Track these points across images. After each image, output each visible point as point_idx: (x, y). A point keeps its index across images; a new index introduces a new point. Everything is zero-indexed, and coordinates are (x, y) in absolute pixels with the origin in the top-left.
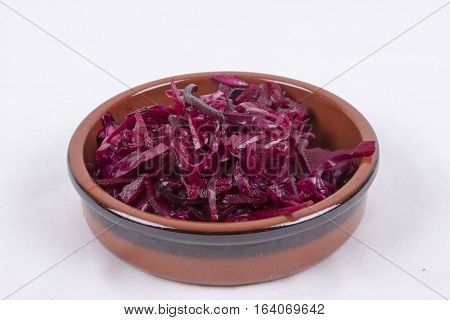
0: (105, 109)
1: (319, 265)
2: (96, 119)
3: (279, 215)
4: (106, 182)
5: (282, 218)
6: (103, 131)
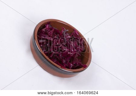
0: (50, 20)
1: (61, 78)
2: (47, 21)
3: (60, 66)
4: (39, 36)
5: (60, 67)
6: (47, 24)
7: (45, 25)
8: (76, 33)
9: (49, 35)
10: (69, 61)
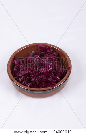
6: (14, 61)
7: (13, 63)
8: (41, 47)
10: (54, 75)
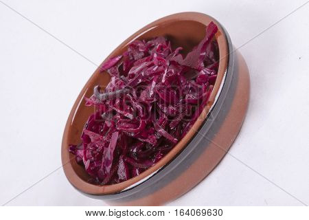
0: (66, 145)
2: (67, 155)
9: (103, 144)
